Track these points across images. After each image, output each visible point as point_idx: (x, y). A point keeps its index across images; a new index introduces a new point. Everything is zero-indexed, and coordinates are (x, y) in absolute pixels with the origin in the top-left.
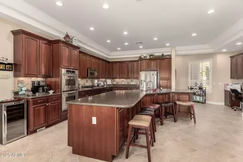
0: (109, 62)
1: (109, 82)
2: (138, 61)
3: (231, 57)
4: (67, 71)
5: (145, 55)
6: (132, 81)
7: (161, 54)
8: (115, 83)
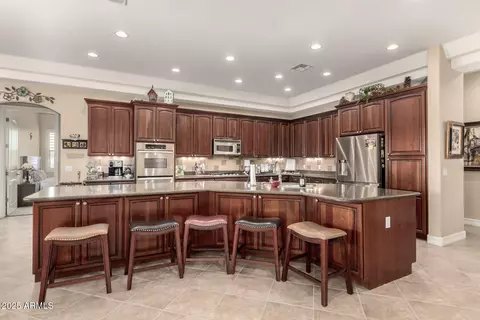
0: (286, 122)
1: (291, 165)
2: (336, 112)
4: (147, 146)
7: (400, 80)
8: (305, 168)
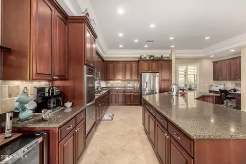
3: (213, 62)
5: (145, 56)
6: (129, 83)
7: (160, 56)
